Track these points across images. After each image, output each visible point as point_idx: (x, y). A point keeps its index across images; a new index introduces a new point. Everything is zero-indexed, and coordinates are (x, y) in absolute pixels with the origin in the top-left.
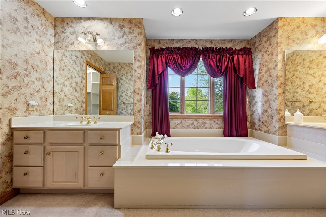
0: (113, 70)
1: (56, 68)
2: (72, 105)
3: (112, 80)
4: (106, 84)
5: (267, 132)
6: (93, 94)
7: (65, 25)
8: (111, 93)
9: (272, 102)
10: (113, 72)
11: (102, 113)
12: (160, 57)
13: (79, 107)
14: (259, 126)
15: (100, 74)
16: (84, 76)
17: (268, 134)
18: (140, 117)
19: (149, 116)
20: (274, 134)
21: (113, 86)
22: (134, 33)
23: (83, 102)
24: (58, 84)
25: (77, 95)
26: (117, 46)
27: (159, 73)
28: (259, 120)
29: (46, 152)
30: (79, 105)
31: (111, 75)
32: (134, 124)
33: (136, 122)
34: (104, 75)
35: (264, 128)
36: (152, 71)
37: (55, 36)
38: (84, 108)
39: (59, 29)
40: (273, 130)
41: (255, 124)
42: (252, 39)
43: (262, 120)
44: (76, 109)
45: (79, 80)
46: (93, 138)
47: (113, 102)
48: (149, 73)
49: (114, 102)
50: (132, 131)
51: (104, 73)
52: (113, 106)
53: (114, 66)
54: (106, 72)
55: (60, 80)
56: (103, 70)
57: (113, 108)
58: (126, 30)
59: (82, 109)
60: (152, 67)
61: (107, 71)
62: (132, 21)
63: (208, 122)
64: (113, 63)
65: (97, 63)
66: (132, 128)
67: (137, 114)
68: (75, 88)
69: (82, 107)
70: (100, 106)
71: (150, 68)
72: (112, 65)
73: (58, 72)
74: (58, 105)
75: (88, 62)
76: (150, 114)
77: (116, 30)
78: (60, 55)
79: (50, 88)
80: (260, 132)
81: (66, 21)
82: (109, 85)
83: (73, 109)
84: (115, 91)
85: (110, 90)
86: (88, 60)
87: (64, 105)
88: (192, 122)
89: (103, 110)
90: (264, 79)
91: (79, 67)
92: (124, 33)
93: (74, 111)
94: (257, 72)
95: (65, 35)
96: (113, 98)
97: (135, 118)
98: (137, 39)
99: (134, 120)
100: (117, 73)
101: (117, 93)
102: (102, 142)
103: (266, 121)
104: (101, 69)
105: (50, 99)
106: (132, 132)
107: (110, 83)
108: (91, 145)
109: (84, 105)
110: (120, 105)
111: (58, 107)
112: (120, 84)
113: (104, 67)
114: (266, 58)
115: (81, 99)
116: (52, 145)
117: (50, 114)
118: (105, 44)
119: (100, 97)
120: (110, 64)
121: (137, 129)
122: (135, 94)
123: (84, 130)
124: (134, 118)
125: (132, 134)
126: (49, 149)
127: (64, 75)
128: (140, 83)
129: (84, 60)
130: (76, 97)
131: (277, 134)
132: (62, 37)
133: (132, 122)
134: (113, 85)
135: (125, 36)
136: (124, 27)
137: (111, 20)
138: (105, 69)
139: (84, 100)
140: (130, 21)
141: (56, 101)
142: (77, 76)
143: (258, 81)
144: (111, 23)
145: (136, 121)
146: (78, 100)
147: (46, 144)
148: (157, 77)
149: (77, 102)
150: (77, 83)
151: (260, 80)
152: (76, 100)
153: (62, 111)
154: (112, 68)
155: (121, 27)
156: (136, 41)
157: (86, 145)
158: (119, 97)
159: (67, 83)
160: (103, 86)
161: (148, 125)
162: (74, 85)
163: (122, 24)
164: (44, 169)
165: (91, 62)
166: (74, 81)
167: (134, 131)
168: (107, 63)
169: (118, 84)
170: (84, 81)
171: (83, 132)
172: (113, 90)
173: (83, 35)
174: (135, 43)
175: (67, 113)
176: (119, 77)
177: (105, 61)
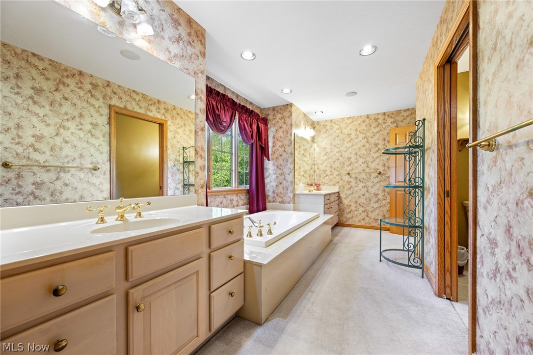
5: (282, 202)
9: (287, 175)
14: (274, 197)
17: (283, 204)
20: (289, 203)
22: (194, 47)
26: (167, 54)
28: (274, 192)
35: (279, 199)
40: (288, 200)
41: (269, 196)
42: (264, 109)
43: (276, 192)
63: (234, 197)
67: (200, 191)
77: (166, 20)
80: (274, 203)
88: (221, 200)
90: (278, 153)
94: (270, 144)
98: (199, 61)
103: (281, 193)
114: (280, 133)
122: (197, 156)
131: (291, 203)
143: (272, 154)
151: (274, 153)
155: (175, 22)
163: (176, 16)
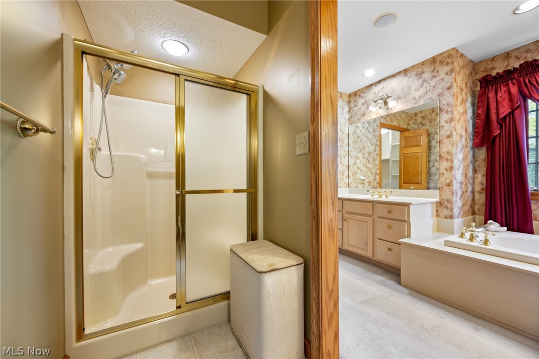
0: (421, 123)
1: (351, 143)
2: (364, 178)
3: (419, 138)
4: (410, 146)
6: (393, 161)
7: (357, 97)
8: (417, 158)
10: (422, 125)
11: (403, 187)
12: (502, 86)
13: (372, 180)
15: (400, 133)
16: (378, 143)
18: (450, 193)
19: (480, 193)
21: (421, 148)
22: (438, 76)
23: (377, 173)
24: (352, 158)
25: (370, 166)
26: (414, 101)
27: (501, 117)
29: (344, 218)
30: (372, 178)
31: (418, 131)
32: (440, 203)
33: (444, 200)
34: (406, 133)
36: (483, 117)
37: (349, 112)
38: (378, 181)
39: (352, 104)
44: (369, 183)
45: (372, 149)
46: (381, 211)
47: (421, 171)
48: (477, 121)
49: (423, 171)
50: (437, 211)
51: (407, 130)
52: (421, 177)
53: (423, 115)
54: (410, 129)
55: (353, 154)
56: (405, 126)
57: (421, 181)
58: (426, 76)
59: (375, 182)
60: (483, 111)
61: (411, 126)
62: (436, 60)
64: (422, 112)
65: (395, 121)
66: (436, 207)
67: (445, 188)
68: (368, 159)
69: (375, 179)
70: (400, 178)
71: (480, 112)
72: (420, 116)
73: (352, 146)
74: (352, 178)
75: (383, 123)
76: (482, 189)
77: (412, 81)
78: (353, 128)
79: (346, 163)
81: (358, 94)
82: (414, 146)
83: (366, 182)
84: (425, 155)
85: (415, 154)
86: (383, 122)
87: (357, 178)
89: (405, 183)
91: (372, 134)
92: (424, 81)
93: (367, 185)
95: (357, 108)
96: (422, 165)
97: (442, 194)
98: (444, 82)
99: (440, 197)
100: (428, 125)
101: (429, 157)
102: (390, 216)
104: (401, 126)
105: (346, 174)
106: (437, 213)
107: (416, 144)
108: (379, 217)
109: (378, 177)
110: (433, 175)
111: (352, 180)
112: (433, 143)
113: (406, 121)
115: (374, 170)
116: (348, 213)
117: (346, 187)
118: (398, 104)
119: (400, 165)
120: (416, 114)
121: (445, 210)
122: (442, 160)
123: (373, 203)
124: (440, 195)
125: (437, 216)
126: (346, 216)
127: (357, 147)
128: (450, 144)
129: (378, 124)
130: (369, 168)
132: (355, 111)
133: (437, 200)
134: (420, 146)
135: (425, 85)
136: (423, 73)
137: (405, 72)
138: (409, 124)
139: (378, 171)
140: (433, 60)
141: (351, 174)
142: (370, 145)
144: (406, 75)
145: (444, 198)
146: (371, 172)
147: (344, 212)
148: (495, 124)
149: (370, 174)
150: (369, 153)
152: (368, 172)
153: (356, 185)
154: (419, 120)
155: (419, 75)
156: (442, 85)
157: (375, 217)
158: (431, 163)
159: (360, 155)
160: (405, 149)
161: (479, 209)
162: (367, 155)
163: (420, 70)
164: (342, 232)
165: (387, 123)
166: (367, 150)
167: (439, 213)
168: (412, 114)
169: (429, 142)
170: (378, 149)
171: (372, 204)
172: (420, 153)
173: (373, 103)
174: (441, 88)
175: (360, 186)
176: (432, 130)
177: (408, 113)
